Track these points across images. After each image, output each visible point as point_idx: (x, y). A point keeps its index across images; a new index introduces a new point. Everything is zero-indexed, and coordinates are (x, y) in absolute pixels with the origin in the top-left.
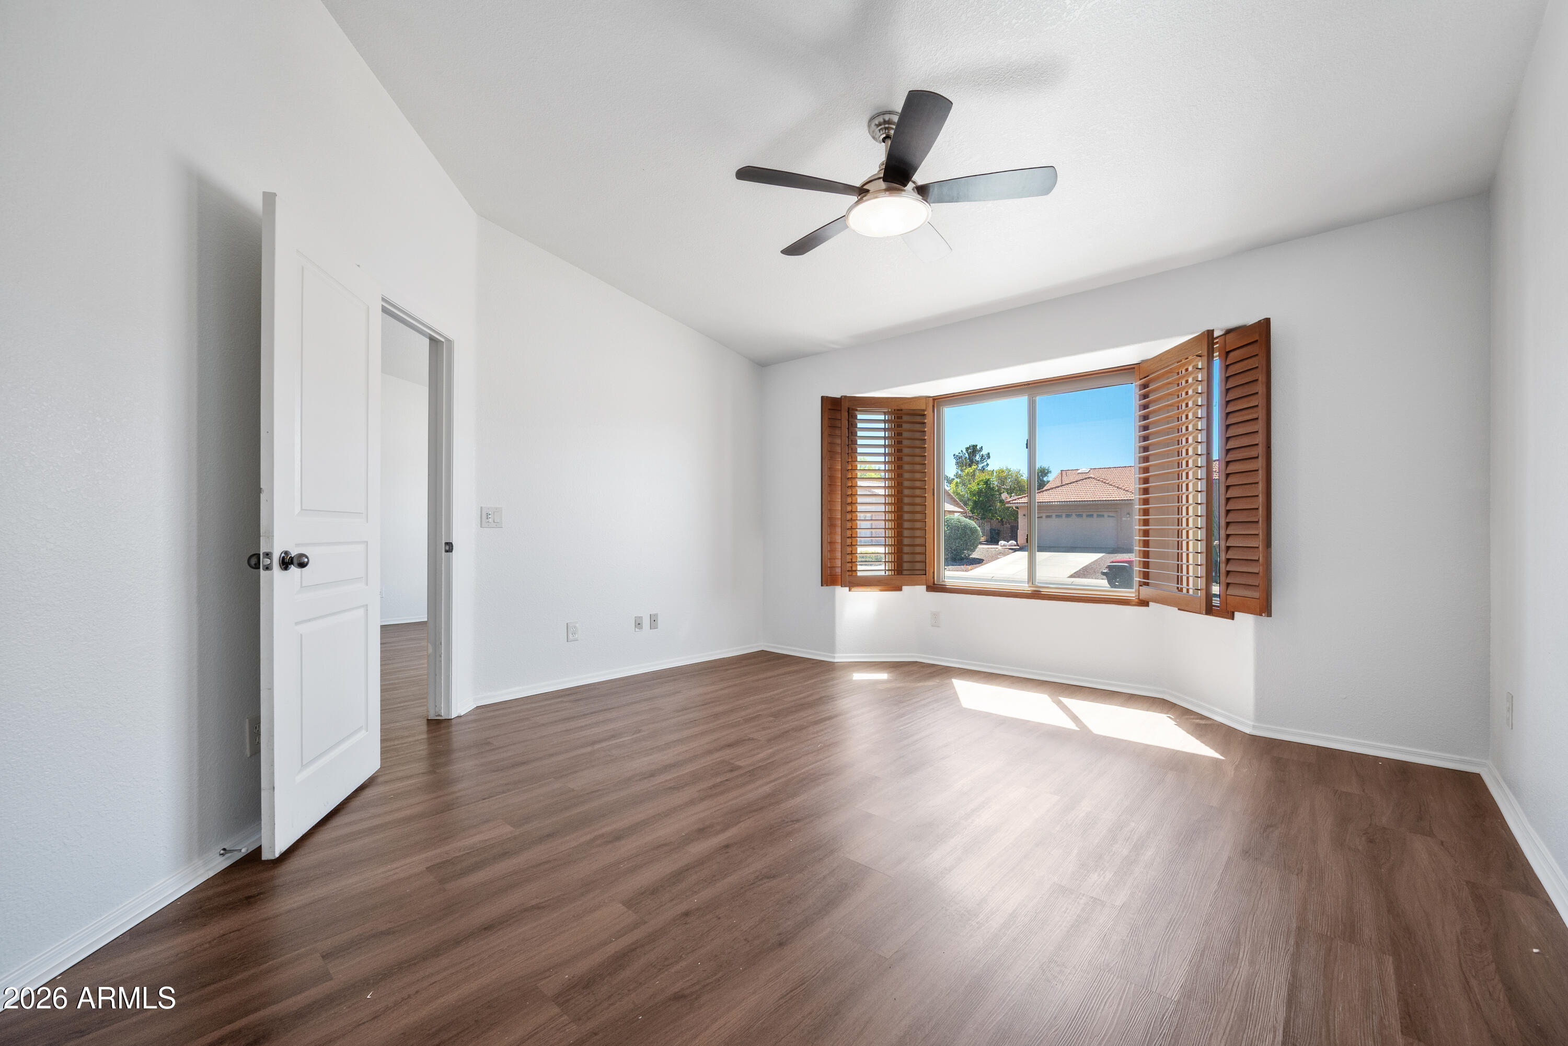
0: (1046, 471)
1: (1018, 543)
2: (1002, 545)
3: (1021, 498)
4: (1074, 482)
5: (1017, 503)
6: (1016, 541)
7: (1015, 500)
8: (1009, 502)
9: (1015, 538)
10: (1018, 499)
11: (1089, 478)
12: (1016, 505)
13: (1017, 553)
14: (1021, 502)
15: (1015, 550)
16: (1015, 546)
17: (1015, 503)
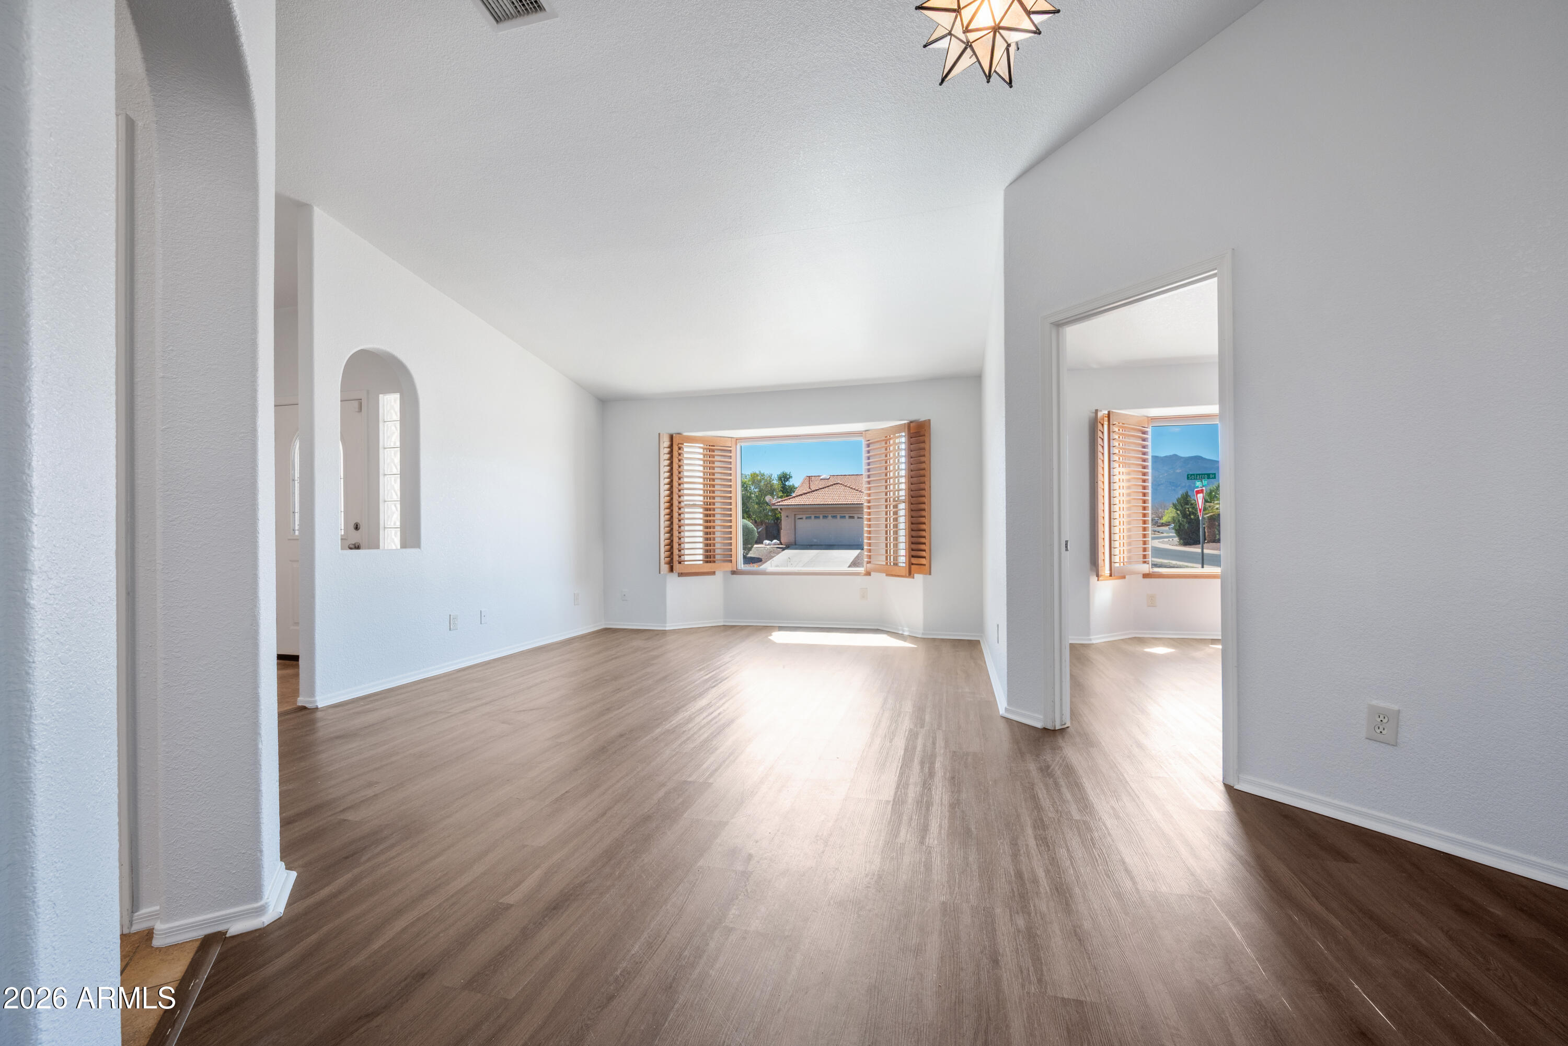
0: (788, 476)
1: (782, 541)
2: (767, 544)
3: (784, 500)
4: (826, 487)
5: (782, 505)
6: (779, 539)
7: (779, 502)
8: (774, 504)
9: (777, 536)
10: (782, 501)
11: (837, 484)
12: (781, 507)
13: (786, 551)
14: (785, 504)
15: (783, 549)
16: (779, 545)
17: (780, 505)
